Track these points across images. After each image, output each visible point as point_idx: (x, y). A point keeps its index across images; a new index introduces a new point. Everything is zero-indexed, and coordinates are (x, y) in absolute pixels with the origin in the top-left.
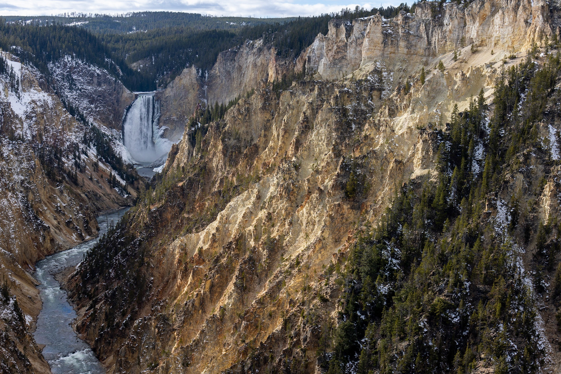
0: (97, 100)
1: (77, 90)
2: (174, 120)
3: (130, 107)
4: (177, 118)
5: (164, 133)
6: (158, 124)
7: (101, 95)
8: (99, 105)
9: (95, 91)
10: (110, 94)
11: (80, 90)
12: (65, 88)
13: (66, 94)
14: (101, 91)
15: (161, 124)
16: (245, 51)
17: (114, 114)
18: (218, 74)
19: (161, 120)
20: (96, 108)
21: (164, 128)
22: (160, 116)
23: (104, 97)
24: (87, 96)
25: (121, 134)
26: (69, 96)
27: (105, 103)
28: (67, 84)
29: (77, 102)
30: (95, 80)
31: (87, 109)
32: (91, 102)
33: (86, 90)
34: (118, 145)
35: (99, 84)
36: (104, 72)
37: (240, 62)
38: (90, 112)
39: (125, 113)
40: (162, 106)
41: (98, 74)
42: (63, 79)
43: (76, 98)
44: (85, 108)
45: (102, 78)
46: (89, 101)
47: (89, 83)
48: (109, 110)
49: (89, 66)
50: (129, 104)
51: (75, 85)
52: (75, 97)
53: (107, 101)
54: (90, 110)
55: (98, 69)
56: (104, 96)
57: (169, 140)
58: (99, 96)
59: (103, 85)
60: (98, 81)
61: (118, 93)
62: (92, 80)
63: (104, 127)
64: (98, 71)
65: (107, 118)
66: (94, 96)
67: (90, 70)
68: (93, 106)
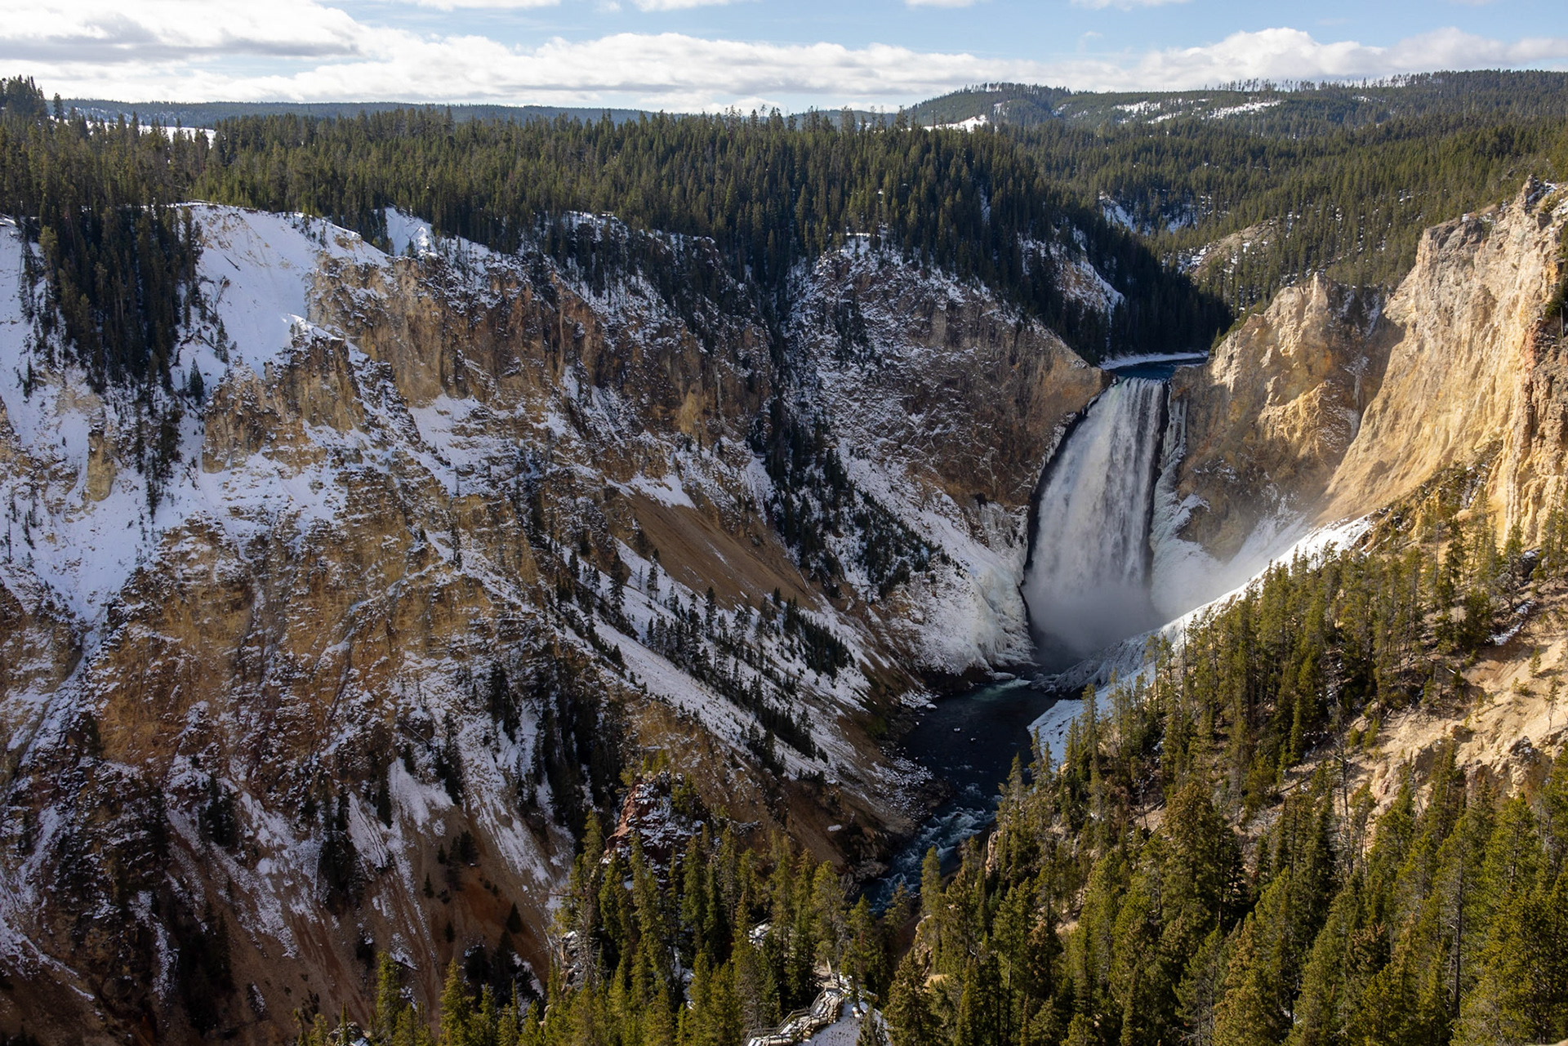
0: (939, 398)
1: (867, 360)
2: (1226, 482)
3: (1081, 417)
4: (1238, 474)
5: (1188, 522)
6: (1175, 484)
7: (958, 381)
8: (944, 415)
9: (935, 364)
10: (991, 377)
11: (878, 362)
12: (822, 354)
13: (820, 374)
14: (957, 364)
15: (1186, 486)
16: (1516, 231)
17: (1003, 449)
18: (1414, 315)
19: (1185, 472)
20: (930, 425)
21: (1191, 502)
22: (1183, 459)
23: (968, 387)
24: (901, 384)
25: (1023, 519)
26: (827, 384)
27: (968, 409)
28: (830, 340)
29: (856, 405)
30: (940, 325)
31: (891, 431)
32: (913, 406)
33: (900, 359)
34: (949, 586)
35: (954, 340)
36: (974, 298)
37: (1492, 276)
38: (905, 439)
39: (1057, 440)
40: (1194, 423)
41: (952, 305)
42: (822, 321)
43: (854, 390)
44: (882, 427)
45: (967, 318)
46: (905, 403)
47: (918, 335)
48: (981, 433)
49: (926, 275)
50: (1077, 406)
51: (863, 340)
52: (850, 386)
53: (977, 402)
54: (901, 433)
55: (957, 284)
56: (967, 384)
57: (1205, 549)
58: (950, 383)
59: (966, 342)
60: (949, 329)
61: (1027, 370)
62: (929, 324)
63: (946, 498)
64: (954, 293)
65: (969, 463)
66: (927, 381)
67: (925, 290)
68: (915, 418)
